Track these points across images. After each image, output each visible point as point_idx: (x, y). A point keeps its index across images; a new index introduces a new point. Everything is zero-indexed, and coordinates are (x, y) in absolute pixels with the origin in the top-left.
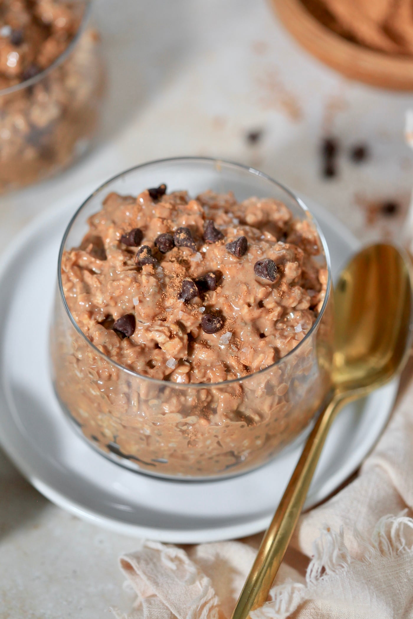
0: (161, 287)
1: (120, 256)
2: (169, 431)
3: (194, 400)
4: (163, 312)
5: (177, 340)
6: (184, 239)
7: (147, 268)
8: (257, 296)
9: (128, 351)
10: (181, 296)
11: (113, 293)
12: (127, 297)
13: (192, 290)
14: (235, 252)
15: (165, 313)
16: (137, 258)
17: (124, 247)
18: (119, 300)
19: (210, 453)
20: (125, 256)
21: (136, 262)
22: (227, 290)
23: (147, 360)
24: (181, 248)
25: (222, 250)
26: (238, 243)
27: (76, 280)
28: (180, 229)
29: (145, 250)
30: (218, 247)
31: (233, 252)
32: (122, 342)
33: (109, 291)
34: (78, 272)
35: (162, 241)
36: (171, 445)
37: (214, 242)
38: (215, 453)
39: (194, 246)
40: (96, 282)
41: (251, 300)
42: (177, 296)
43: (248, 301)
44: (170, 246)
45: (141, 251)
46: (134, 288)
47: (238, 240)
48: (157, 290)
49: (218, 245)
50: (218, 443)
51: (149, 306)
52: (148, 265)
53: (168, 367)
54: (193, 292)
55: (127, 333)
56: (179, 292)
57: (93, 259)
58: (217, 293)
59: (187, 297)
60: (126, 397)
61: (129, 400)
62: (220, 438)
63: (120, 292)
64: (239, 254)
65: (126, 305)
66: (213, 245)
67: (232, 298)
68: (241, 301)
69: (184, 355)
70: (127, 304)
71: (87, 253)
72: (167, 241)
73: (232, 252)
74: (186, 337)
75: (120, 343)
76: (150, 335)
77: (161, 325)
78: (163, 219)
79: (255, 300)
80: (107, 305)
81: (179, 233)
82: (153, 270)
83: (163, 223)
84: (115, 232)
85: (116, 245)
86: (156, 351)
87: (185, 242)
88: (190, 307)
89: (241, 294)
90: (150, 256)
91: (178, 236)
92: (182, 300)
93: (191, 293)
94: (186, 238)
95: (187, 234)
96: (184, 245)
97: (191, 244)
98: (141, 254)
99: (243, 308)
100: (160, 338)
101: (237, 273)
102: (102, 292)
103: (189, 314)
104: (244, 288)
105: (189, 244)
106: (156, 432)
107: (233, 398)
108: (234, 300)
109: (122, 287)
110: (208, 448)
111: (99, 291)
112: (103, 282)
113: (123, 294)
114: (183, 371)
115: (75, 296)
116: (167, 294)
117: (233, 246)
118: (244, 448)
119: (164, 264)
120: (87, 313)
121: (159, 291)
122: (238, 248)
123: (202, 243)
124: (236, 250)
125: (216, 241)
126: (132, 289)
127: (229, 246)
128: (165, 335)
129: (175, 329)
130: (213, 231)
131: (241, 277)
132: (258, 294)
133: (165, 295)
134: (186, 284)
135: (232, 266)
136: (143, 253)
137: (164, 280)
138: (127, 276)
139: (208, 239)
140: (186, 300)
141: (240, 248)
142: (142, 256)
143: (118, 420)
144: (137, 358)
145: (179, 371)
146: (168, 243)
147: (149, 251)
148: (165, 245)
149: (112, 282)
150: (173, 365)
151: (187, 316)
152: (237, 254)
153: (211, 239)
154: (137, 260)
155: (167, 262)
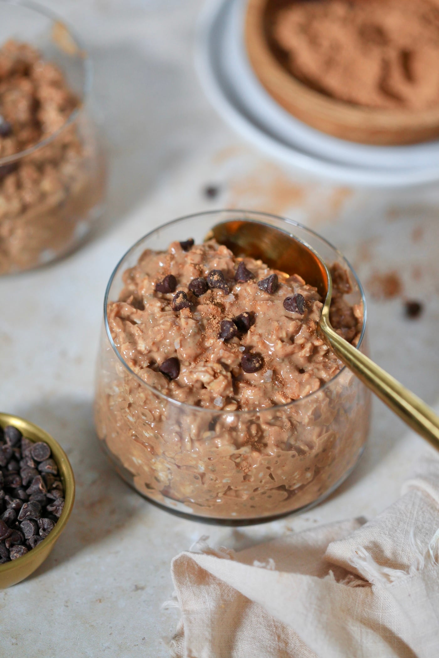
0: (201, 328)
1: (158, 303)
2: (223, 465)
3: (246, 436)
4: (204, 352)
5: (221, 378)
6: (218, 280)
7: (184, 312)
8: (288, 331)
9: (177, 392)
10: (220, 336)
11: (155, 338)
12: (168, 341)
13: (232, 330)
14: (267, 288)
15: (206, 354)
16: (173, 304)
17: (160, 295)
18: (161, 346)
19: (263, 487)
20: (162, 302)
21: (173, 307)
22: (260, 328)
23: (196, 400)
24: (215, 290)
25: (254, 288)
26: (270, 279)
27: (118, 330)
28: (214, 272)
29: (181, 295)
30: (251, 285)
31: (266, 289)
32: (170, 384)
33: (151, 337)
34: (121, 323)
35: (195, 284)
36: (224, 481)
37: (246, 281)
38: (268, 486)
39: (227, 287)
40: (138, 330)
41: (283, 335)
42: (217, 335)
43: (281, 336)
44: (203, 288)
45: (177, 296)
46: (174, 331)
47: (270, 277)
48: (196, 330)
49: (250, 284)
50: (271, 475)
51: (190, 347)
52: (185, 309)
53: (217, 406)
54: (233, 331)
55: (172, 375)
56: (218, 332)
57: (134, 310)
58: (251, 332)
59: (226, 337)
60: (179, 435)
61: (181, 438)
62: (272, 469)
63: (162, 336)
64: (272, 290)
65: (167, 349)
66: (245, 284)
67: (265, 335)
68: (274, 337)
69: (230, 393)
70: (169, 348)
71: (128, 304)
72: (200, 283)
73: (264, 288)
74: (229, 374)
75: (168, 384)
76: (195, 376)
77: (204, 366)
78: (195, 265)
79: (287, 334)
80: (150, 352)
81: (213, 275)
82: (190, 313)
83: (195, 268)
84: (150, 282)
85: (152, 294)
86: (203, 391)
87: (218, 284)
88: (229, 346)
89: (273, 330)
90: (186, 301)
91: (211, 278)
92: (222, 340)
93: (231, 332)
94: (220, 280)
95: (221, 276)
96: (217, 286)
97: (224, 286)
98: (177, 299)
99: (277, 344)
100: (205, 378)
101: (268, 309)
102: (144, 340)
103: (230, 352)
104: (275, 324)
105: (222, 286)
106: (210, 467)
107: (283, 431)
108: (267, 337)
109: (162, 331)
110: (261, 482)
111: (141, 338)
112: (144, 330)
113: (165, 338)
114: (231, 409)
115: (119, 345)
116: (206, 335)
117: (266, 283)
118: (295, 482)
119: (200, 307)
120: (132, 361)
121: (198, 331)
122: (270, 283)
123: (233, 283)
124: (268, 286)
125: (248, 280)
126: (173, 333)
127: (261, 283)
128: (210, 374)
129: (218, 367)
130: (245, 271)
131: (271, 313)
132: (289, 329)
133: (204, 336)
134: (226, 324)
135: (263, 303)
136: (179, 298)
137: (202, 321)
138: (167, 321)
139: (240, 279)
140: (225, 340)
141: (272, 284)
142: (178, 301)
143: (172, 461)
144: (186, 398)
145: (227, 409)
146: (202, 285)
147: (185, 296)
148: (199, 287)
149: (152, 328)
150: (221, 403)
151: (227, 353)
152: (269, 290)
153: (242, 278)
154: (174, 305)
155: (203, 305)
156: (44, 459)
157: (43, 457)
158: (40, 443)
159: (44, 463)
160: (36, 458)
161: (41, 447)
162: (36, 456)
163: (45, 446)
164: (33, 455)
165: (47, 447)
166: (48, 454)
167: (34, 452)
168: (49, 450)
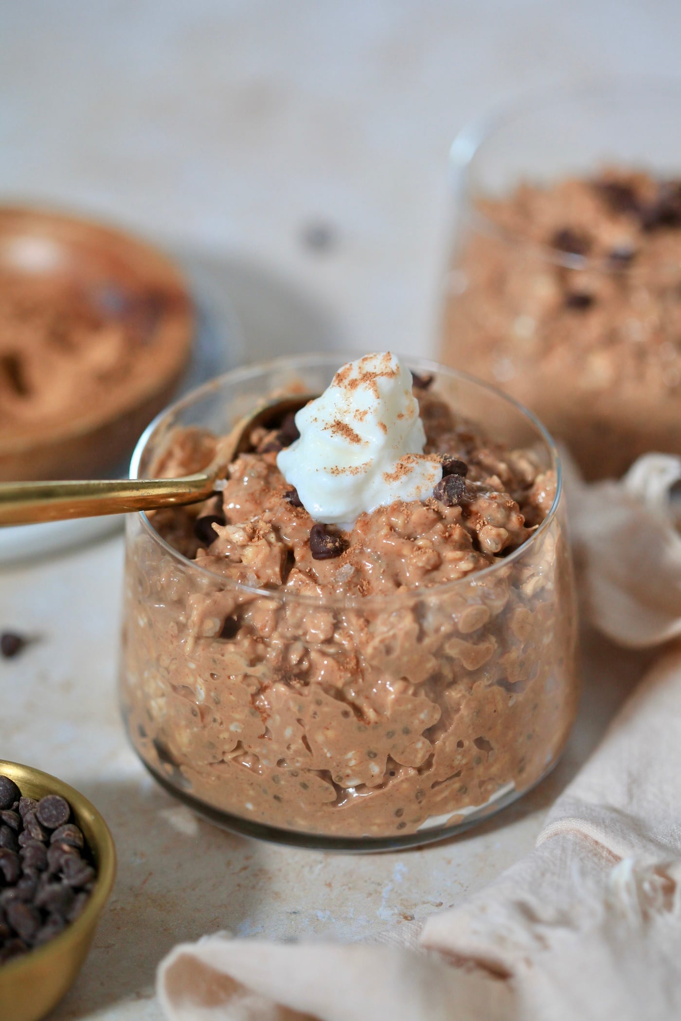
2: (231, 694)
19: (292, 760)
36: (232, 728)
38: (300, 762)
50: (305, 740)
51: (237, 495)
62: (307, 728)
74: (279, 545)
88: (299, 509)
106: (213, 694)
118: (350, 770)
128: (247, 533)
129: (264, 527)
143: (167, 674)
151: (287, 515)
156: (61, 822)
157: (57, 820)
158: (50, 797)
159: (61, 828)
160: (46, 824)
161: (52, 804)
162: (46, 820)
163: (58, 801)
164: (41, 819)
165: (64, 802)
166: (66, 813)
167: (41, 813)
168: (67, 806)
